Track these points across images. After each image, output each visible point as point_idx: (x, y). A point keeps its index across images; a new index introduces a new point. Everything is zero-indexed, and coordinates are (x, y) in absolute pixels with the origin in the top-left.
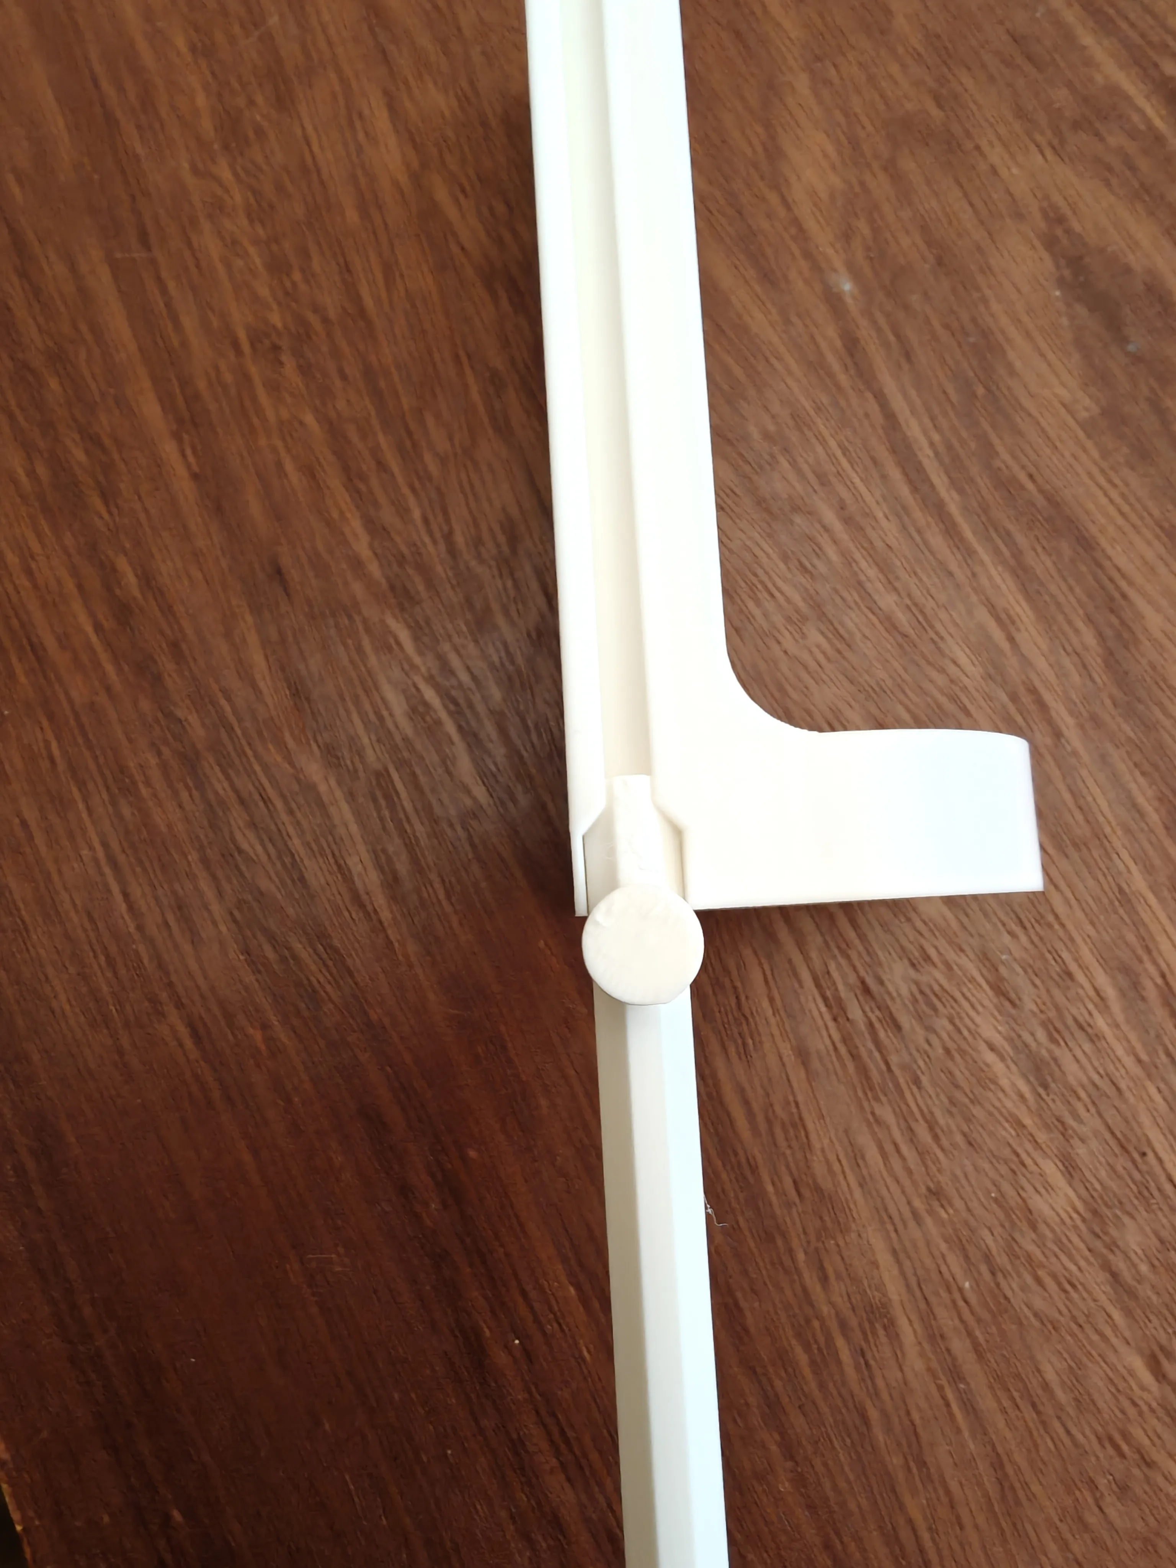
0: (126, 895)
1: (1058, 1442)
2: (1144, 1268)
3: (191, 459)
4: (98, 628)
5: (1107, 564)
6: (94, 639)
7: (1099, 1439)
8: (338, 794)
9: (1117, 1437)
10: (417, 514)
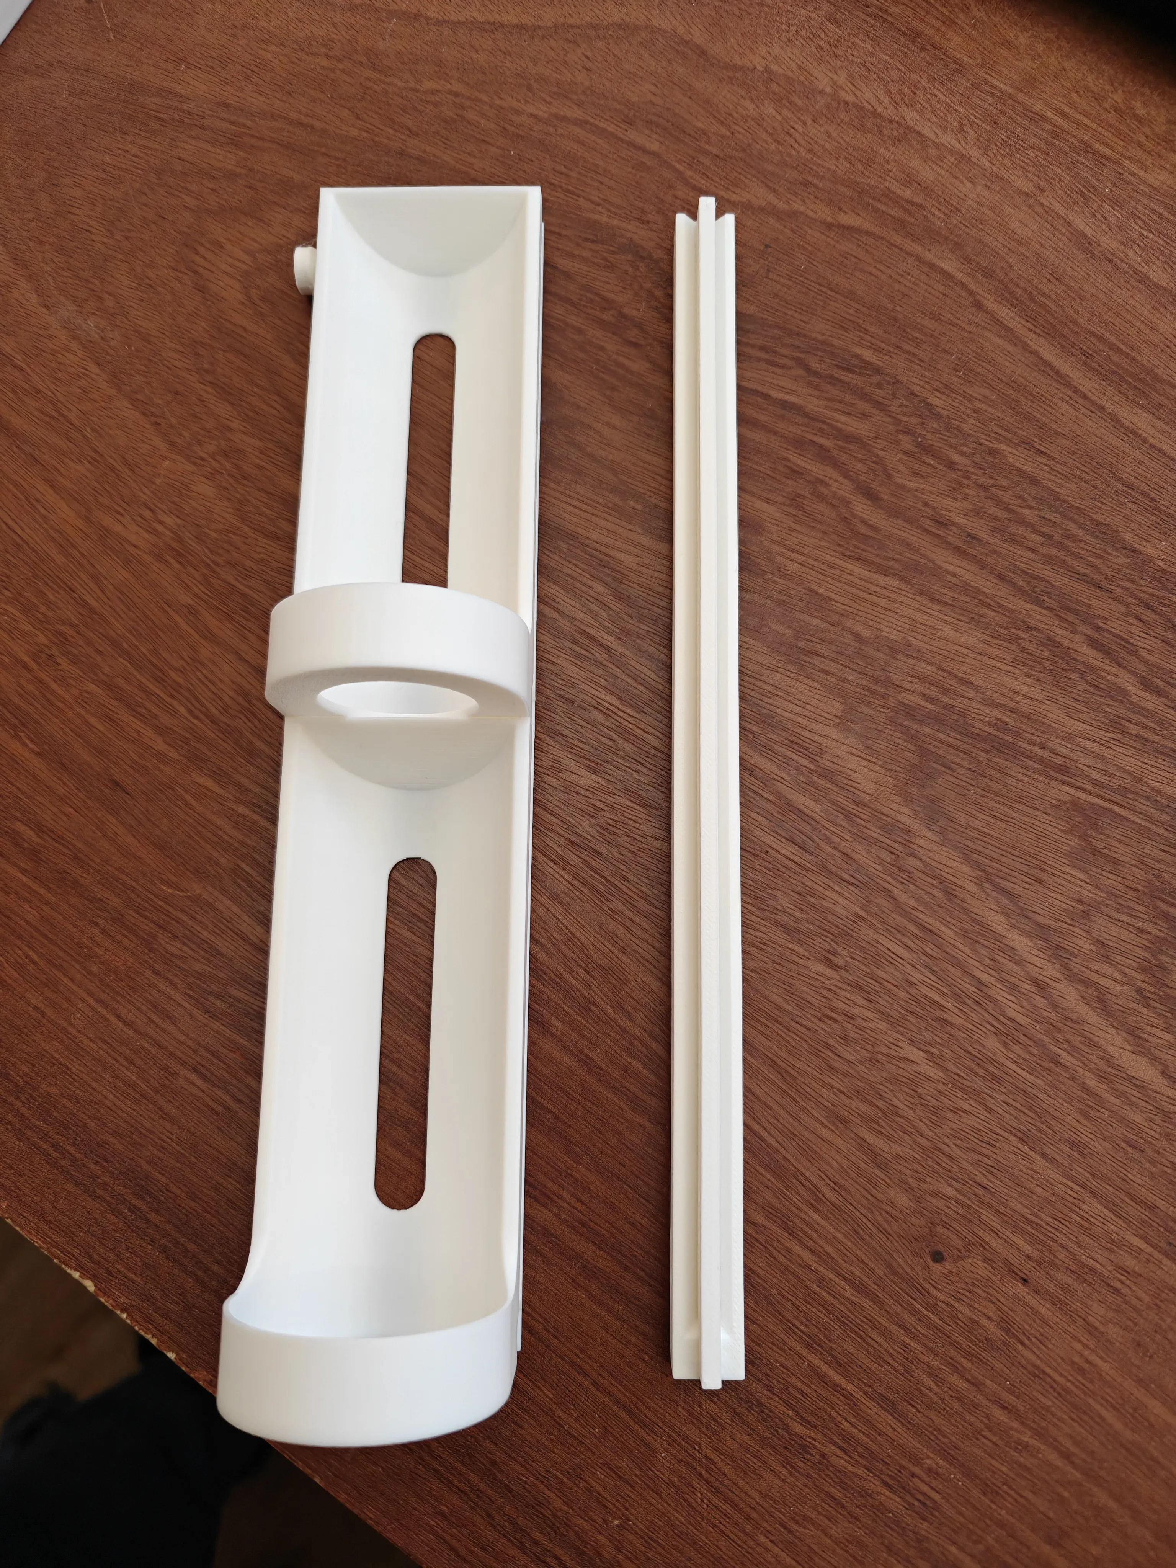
0: (119, 1017)
1: (800, 1034)
2: (798, 914)
3: (31, 746)
4: (24, 871)
5: (587, 542)
6: (24, 879)
7: (820, 1019)
8: (216, 893)
9: (829, 1013)
10: (182, 710)
